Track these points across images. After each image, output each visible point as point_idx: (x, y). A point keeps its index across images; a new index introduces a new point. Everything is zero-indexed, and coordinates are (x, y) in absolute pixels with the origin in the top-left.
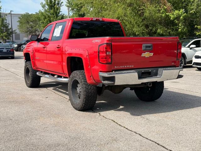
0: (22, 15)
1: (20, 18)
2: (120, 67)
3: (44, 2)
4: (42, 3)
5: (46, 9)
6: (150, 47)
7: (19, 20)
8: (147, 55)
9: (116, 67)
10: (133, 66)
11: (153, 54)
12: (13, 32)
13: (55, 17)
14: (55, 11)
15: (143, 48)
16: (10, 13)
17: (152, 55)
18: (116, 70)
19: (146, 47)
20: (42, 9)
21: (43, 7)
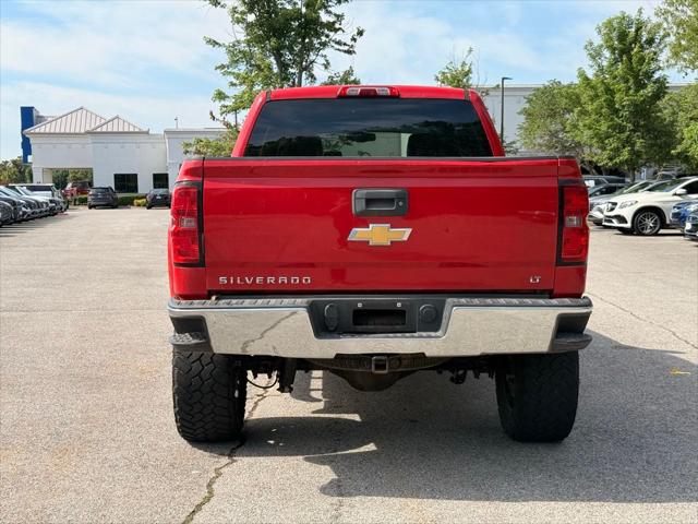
0: (538, 89)
1: (530, 101)
2: (242, 280)
3: (598, 41)
4: (591, 44)
5: (605, 63)
6: (390, 201)
7: (527, 106)
8: (377, 234)
9: (223, 279)
10: (307, 280)
11: (408, 231)
12: (508, 149)
13: (630, 88)
14: (631, 69)
15: (357, 206)
16: (498, 86)
17: (405, 238)
18: (223, 294)
19: (369, 201)
20: (591, 63)
21: (593, 58)
